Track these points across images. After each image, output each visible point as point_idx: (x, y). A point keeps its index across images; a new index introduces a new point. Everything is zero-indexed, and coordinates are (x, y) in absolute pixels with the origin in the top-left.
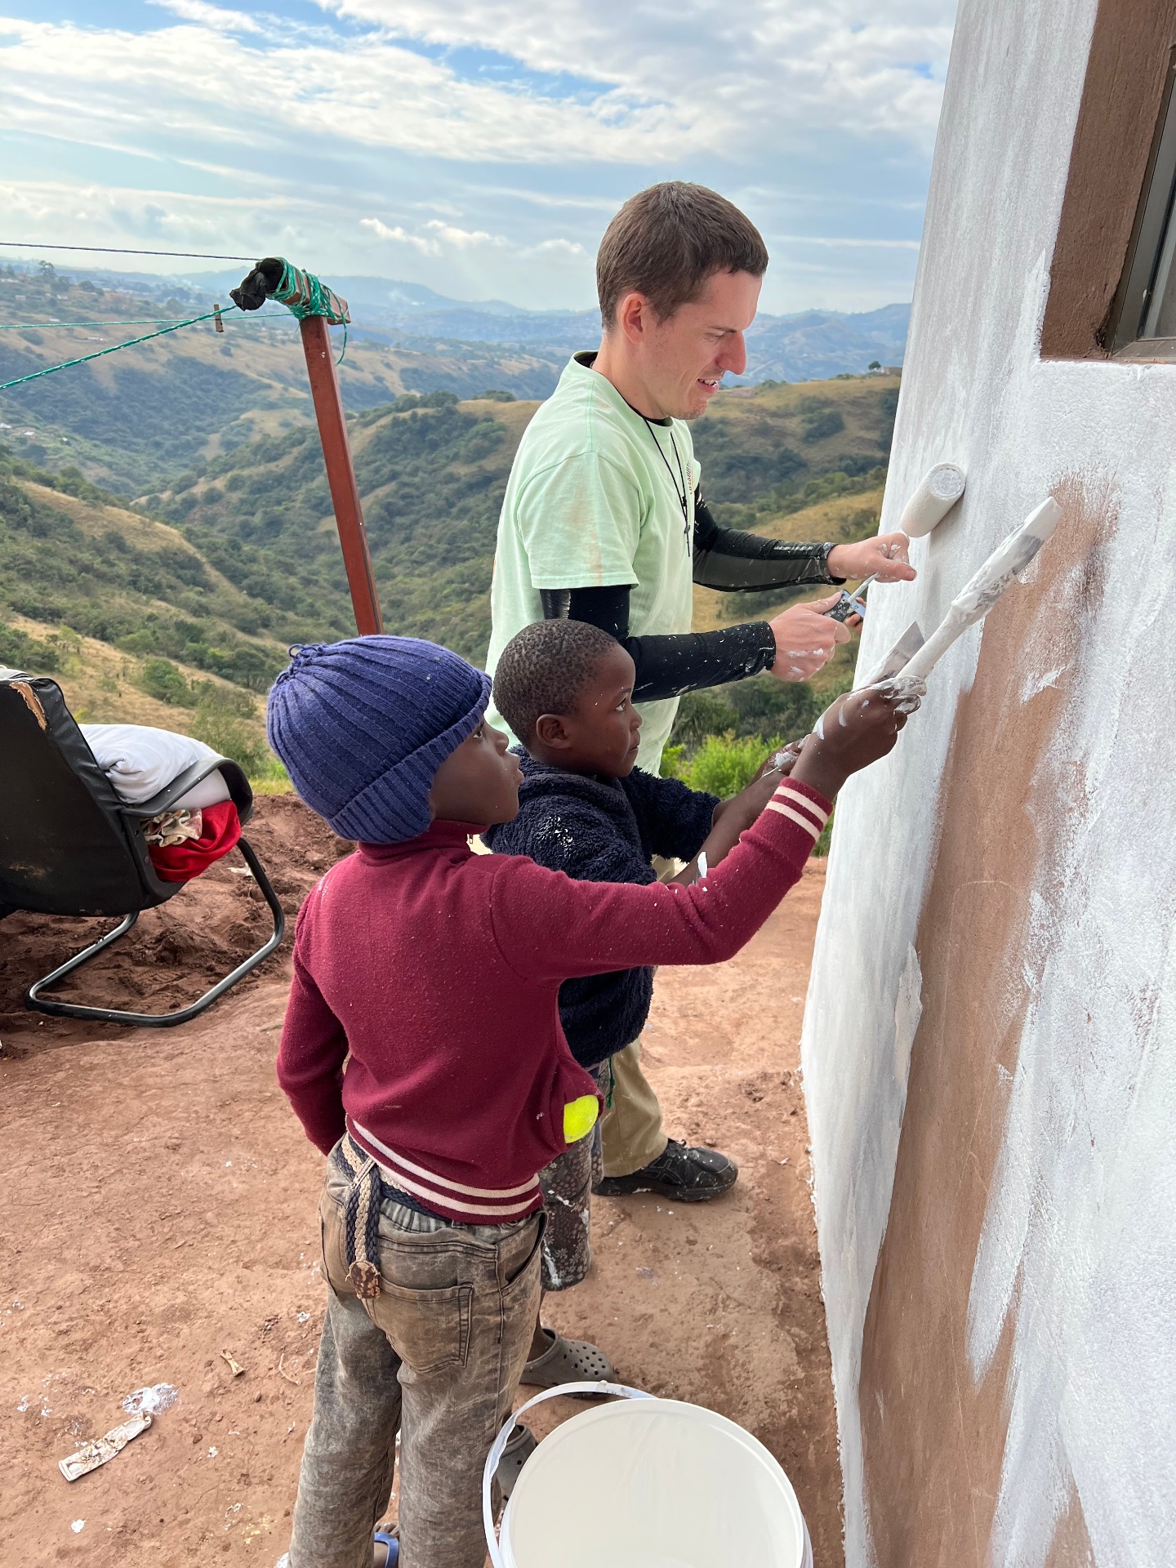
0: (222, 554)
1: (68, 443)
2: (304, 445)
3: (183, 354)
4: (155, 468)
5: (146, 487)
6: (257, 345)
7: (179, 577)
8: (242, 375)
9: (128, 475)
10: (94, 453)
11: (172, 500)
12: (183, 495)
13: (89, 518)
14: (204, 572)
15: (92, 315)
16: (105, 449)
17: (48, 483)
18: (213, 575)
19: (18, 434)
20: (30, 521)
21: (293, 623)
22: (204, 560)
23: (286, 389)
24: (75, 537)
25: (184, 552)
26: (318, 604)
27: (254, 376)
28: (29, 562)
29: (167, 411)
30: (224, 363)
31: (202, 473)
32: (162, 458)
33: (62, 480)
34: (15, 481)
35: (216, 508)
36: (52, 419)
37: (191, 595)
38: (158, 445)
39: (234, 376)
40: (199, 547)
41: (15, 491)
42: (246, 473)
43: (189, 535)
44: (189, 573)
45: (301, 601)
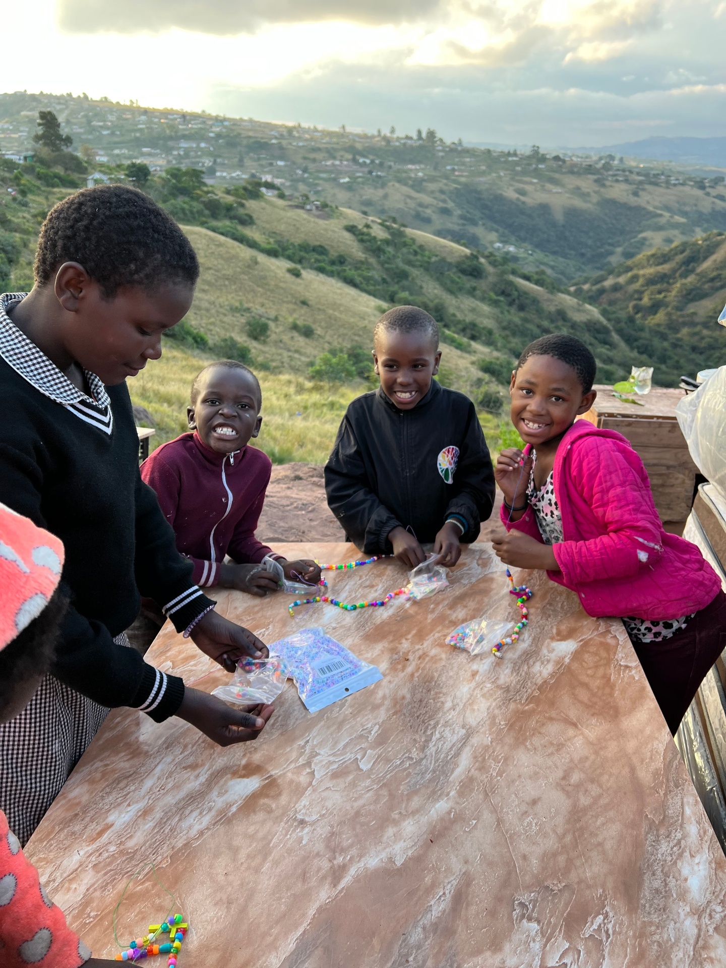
0: (623, 325)
1: (531, 255)
2: (685, 254)
3: (608, 196)
4: (580, 269)
5: (574, 281)
6: (657, 188)
7: (596, 338)
8: (644, 209)
9: (563, 273)
10: (546, 260)
11: (590, 290)
12: (598, 286)
13: (548, 300)
14: (611, 336)
15: (557, 176)
16: (551, 257)
17: (527, 278)
18: (615, 337)
19: (505, 250)
20: (517, 301)
21: (664, 373)
22: (611, 328)
23: (671, 217)
24: (539, 311)
25: (601, 323)
26: (682, 361)
27: (651, 209)
28: (516, 326)
29: (591, 234)
30: (633, 201)
31: (611, 272)
32: (584, 263)
33: (536, 277)
34: (512, 278)
35: (618, 295)
36: (524, 240)
37: (604, 350)
38: (583, 255)
39: (638, 209)
40: (609, 320)
41: (511, 283)
42: (641, 272)
43: (604, 313)
44: (601, 336)
45: (670, 358)
